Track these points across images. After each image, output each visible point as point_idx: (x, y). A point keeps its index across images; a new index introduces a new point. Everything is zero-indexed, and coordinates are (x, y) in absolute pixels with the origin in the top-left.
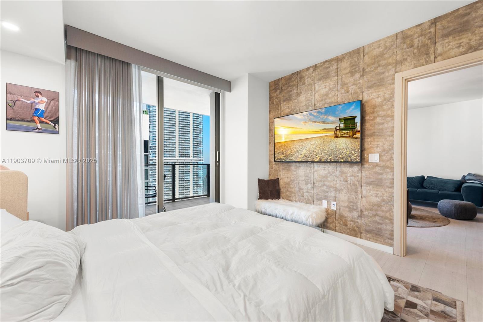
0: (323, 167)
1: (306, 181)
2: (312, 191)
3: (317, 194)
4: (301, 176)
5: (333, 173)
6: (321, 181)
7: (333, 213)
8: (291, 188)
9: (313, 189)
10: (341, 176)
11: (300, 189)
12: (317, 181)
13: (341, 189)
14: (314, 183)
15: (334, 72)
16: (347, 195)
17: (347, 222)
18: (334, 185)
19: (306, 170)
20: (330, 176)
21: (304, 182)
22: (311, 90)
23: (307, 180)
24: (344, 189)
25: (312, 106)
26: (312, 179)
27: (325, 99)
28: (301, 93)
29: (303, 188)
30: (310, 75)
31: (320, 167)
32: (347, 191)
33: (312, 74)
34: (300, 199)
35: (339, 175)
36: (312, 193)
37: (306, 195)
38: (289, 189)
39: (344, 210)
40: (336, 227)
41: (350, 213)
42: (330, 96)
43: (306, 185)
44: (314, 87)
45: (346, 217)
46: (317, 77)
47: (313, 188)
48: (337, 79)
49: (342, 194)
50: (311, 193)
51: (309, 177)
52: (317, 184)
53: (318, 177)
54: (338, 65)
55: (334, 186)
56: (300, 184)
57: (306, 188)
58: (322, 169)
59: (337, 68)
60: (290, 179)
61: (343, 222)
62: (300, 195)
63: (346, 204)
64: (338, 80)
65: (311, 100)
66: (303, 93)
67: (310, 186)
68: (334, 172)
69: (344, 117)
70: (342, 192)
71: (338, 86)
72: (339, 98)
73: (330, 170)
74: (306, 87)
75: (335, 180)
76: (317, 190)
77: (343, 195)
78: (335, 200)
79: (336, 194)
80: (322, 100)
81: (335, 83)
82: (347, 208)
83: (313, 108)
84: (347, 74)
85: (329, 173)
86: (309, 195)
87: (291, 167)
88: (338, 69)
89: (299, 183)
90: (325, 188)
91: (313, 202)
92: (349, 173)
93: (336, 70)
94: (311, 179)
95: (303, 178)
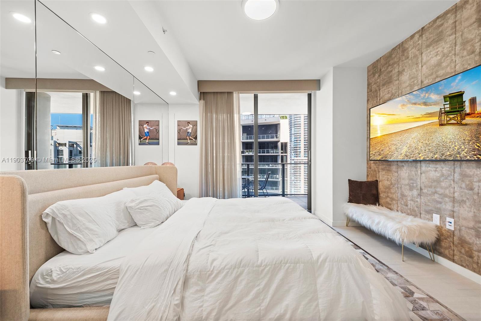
0: (434, 168)
1: (410, 186)
2: (418, 200)
3: (426, 205)
4: (403, 179)
5: (449, 176)
6: (431, 187)
7: (449, 234)
8: (391, 193)
9: (420, 198)
10: (463, 181)
11: (403, 195)
12: (425, 187)
13: (463, 201)
14: (421, 189)
15: (450, 28)
16: (472, 210)
17: (472, 252)
18: (450, 193)
19: (411, 171)
20: (445, 180)
21: (408, 187)
22: (417, 64)
23: (412, 185)
24: (467, 201)
25: (419, 84)
26: (419, 183)
27: (437, 71)
28: (404, 70)
29: (407, 194)
30: (415, 45)
31: (429, 167)
32: (473, 205)
33: (418, 41)
34: (402, 208)
35: (459, 179)
36: (419, 202)
37: (411, 204)
38: (389, 194)
39: (467, 232)
40: (454, 255)
41: (477, 239)
42: (444, 64)
43: (411, 191)
44: (420, 58)
45: (470, 244)
46: (424, 44)
47: (420, 195)
48: (455, 37)
49: (463, 207)
50: (417, 201)
51: (414, 181)
52: (425, 191)
53: (426, 181)
54: (456, 16)
55: (451, 195)
56: (403, 189)
57: (410, 194)
58: (432, 170)
59: (455, 22)
60: (390, 182)
61: (465, 250)
62: (403, 203)
63: (471, 224)
64: (457, 38)
65: (416, 77)
66: (406, 70)
67: (415, 192)
68: (451, 175)
69: (450, 94)
70: (464, 206)
71: (456, 48)
72: (459, 65)
73: (444, 172)
74: (410, 62)
75: (453, 186)
76: (425, 199)
77: (465, 210)
78: (452, 216)
79: (454, 207)
80: (432, 74)
81: (451, 45)
82: (472, 230)
83: (420, 86)
84: (471, 25)
85: (443, 175)
86: (414, 204)
87: (392, 167)
88: (457, 23)
89: (401, 188)
90: (436, 197)
91: (419, 215)
92: (476, 177)
93: (454, 25)
94: (416, 183)
95: (407, 182)
